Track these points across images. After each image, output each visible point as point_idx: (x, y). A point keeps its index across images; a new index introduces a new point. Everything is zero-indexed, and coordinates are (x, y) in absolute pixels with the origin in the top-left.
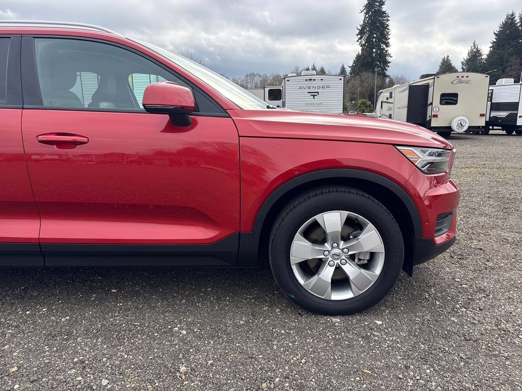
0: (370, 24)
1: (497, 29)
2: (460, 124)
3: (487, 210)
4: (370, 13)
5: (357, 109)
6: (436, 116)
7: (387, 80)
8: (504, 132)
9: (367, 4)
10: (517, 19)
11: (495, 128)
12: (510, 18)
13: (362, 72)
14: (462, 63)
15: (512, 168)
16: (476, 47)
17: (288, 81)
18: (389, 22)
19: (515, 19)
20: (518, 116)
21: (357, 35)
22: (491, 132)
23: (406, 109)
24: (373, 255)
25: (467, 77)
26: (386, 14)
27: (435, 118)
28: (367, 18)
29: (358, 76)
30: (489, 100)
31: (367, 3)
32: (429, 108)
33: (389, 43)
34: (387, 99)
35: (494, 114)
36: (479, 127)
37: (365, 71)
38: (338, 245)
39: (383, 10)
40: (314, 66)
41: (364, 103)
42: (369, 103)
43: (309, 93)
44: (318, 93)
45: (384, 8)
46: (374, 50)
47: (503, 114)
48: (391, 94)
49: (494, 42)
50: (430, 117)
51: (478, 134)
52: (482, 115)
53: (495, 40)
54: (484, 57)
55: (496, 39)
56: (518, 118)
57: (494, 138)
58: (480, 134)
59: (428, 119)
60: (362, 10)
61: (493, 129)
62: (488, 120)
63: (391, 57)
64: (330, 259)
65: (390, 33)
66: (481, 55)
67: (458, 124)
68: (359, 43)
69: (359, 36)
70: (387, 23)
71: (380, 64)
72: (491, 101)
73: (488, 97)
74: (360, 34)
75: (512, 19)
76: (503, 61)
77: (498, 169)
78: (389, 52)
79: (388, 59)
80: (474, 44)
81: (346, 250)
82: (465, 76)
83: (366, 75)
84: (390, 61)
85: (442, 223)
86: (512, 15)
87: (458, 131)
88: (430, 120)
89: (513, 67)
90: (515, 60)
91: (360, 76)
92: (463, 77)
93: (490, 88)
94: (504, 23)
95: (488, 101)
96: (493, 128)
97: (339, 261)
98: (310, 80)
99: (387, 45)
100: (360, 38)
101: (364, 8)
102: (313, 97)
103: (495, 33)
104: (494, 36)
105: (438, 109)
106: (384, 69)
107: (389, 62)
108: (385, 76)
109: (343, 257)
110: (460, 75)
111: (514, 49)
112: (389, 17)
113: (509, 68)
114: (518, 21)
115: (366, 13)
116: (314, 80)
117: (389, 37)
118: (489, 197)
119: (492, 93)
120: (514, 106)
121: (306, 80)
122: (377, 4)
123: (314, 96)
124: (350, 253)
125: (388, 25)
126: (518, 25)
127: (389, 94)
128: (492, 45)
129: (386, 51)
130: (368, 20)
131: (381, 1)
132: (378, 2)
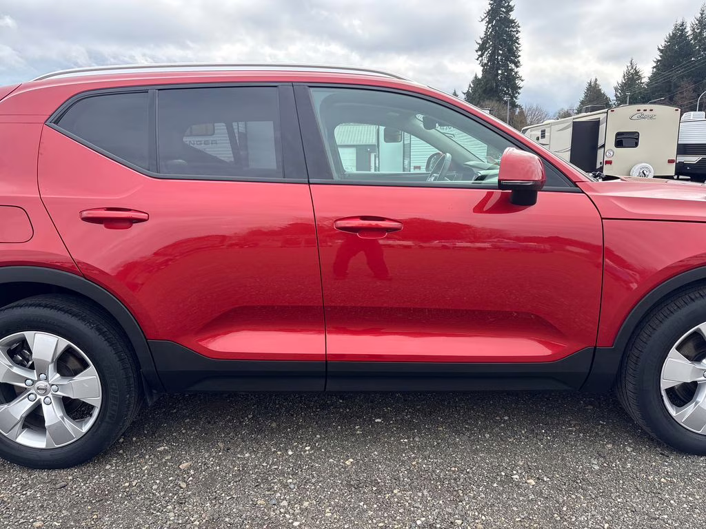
0: (494, 37)
1: (662, 43)
2: (642, 174)
4: (494, 22)
6: (609, 162)
7: (517, 112)
9: (490, 11)
10: (689, 31)
11: (681, 177)
12: (679, 29)
13: (483, 100)
14: (616, 89)
16: (634, 68)
18: (519, 34)
19: (686, 30)
21: (477, 51)
23: (568, 154)
25: (650, 110)
26: (515, 23)
27: (608, 165)
28: (490, 28)
31: (490, 8)
32: (600, 152)
33: (519, 62)
34: (538, 139)
35: (681, 159)
39: (511, 18)
45: (513, 16)
46: (500, 72)
47: (694, 159)
48: (543, 133)
49: (658, 61)
50: (601, 163)
52: (670, 161)
53: (660, 58)
54: (645, 80)
55: (661, 56)
59: (599, 166)
60: (483, 17)
63: (522, 81)
65: (520, 49)
66: (640, 78)
67: (639, 173)
68: (479, 62)
69: (480, 53)
70: (517, 36)
71: (508, 89)
74: (480, 49)
75: (683, 30)
76: (670, 86)
78: (520, 74)
79: (519, 83)
80: (631, 63)
82: (648, 110)
84: (521, 86)
86: (682, 25)
88: (602, 168)
89: (685, 94)
90: (687, 86)
92: (645, 110)
94: (671, 35)
99: (517, 64)
100: (481, 56)
101: (485, 15)
103: (659, 49)
104: (659, 53)
105: (612, 153)
106: (513, 96)
107: (520, 88)
108: (514, 105)
111: (686, 71)
112: (519, 27)
113: (679, 95)
114: (690, 33)
115: (489, 22)
117: (519, 54)
122: (503, 9)
125: (517, 38)
126: (690, 38)
127: (540, 133)
128: (655, 65)
129: (516, 73)
130: (491, 32)
131: (509, 6)
132: (505, 8)
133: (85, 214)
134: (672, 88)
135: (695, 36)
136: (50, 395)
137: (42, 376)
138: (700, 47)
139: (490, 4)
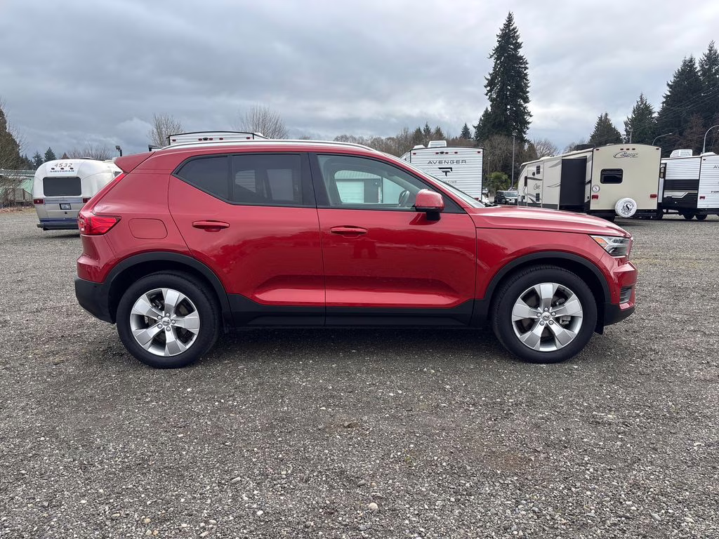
0: (502, 73)
1: (671, 79)
2: (626, 208)
3: (658, 297)
4: (502, 58)
5: (489, 185)
6: (596, 197)
7: (526, 146)
8: (682, 217)
9: (498, 47)
10: (697, 66)
11: (670, 211)
12: (687, 65)
13: (492, 134)
14: (626, 124)
15: (687, 259)
16: (644, 103)
17: (415, 154)
18: (527, 70)
19: (695, 67)
20: (699, 197)
21: (486, 87)
22: (665, 216)
23: (558, 189)
24: (573, 319)
25: (634, 149)
26: (523, 60)
27: (595, 200)
28: (498, 64)
29: (487, 140)
30: (662, 176)
31: (498, 45)
32: (588, 187)
33: (528, 98)
34: (534, 174)
35: (668, 194)
36: (649, 211)
37: (496, 134)
38: (549, 310)
39: (519, 54)
40: (427, 126)
41: (498, 178)
42: (505, 177)
43: (440, 168)
44: (451, 168)
45: (521, 52)
46: (509, 107)
47: (680, 194)
48: (538, 168)
49: (668, 96)
50: (588, 197)
51: (648, 218)
52: (653, 196)
53: (669, 94)
54: (655, 115)
55: (670, 91)
56: (699, 199)
57: (669, 224)
58: (652, 219)
59: (586, 200)
60: (492, 54)
61: (667, 213)
62: (660, 201)
63: (531, 116)
64: (541, 320)
65: (529, 85)
66: (651, 113)
67: (624, 207)
68: (488, 97)
69: (488, 88)
70: (525, 72)
71: (517, 124)
72: (664, 177)
73: (660, 172)
74: (489, 85)
75: (691, 66)
76: (680, 121)
77: (670, 259)
78: (529, 109)
79: (528, 119)
80: (641, 99)
81: (554, 313)
82: (631, 148)
83: (499, 139)
84: (529, 121)
85: (624, 294)
86: (691, 61)
87: (624, 216)
88: (589, 202)
89: (694, 129)
90: (696, 120)
91: (490, 140)
92: (628, 149)
93: (662, 162)
94: (680, 70)
95: (660, 177)
96: (667, 211)
97: (548, 322)
98: (442, 153)
99: (526, 100)
100: (490, 91)
101: (494, 52)
102: (444, 174)
103: (668, 85)
104: (668, 88)
105: (598, 188)
106: (521, 132)
107: (529, 123)
108: (523, 141)
109: (551, 319)
110: (625, 146)
111: (694, 106)
112: (527, 64)
113: (688, 130)
114: (699, 68)
115: (497, 59)
116: (447, 153)
117: (527, 90)
118: (660, 287)
119: (665, 168)
120: (694, 184)
121: (437, 153)
122: (511, 46)
123: (446, 172)
124: (557, 316)
125: (526, 75)
126: (699, 74)
127: (536, 169)
128: (665, 100)
129: (525, 108)
130: (500, 68)
131: (516, 43)
132: (513, 44)
133: (195, 224)
134: (682, 123)
135: (705, 72)
136: (170, 326)
137: (168, 314)
138: (709, 82)
139: (498, 41)
